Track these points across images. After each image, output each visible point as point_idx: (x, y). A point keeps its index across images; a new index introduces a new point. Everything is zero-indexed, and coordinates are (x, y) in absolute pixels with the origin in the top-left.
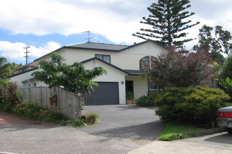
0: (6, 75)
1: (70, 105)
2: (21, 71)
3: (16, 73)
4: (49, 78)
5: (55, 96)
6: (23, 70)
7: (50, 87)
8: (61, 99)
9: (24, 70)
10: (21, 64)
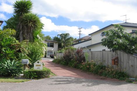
0: (69, 44)
1: (132, 66)
2: (77, 42)
3: (74, 43)
4: (114, 43)
5: (117, 58)
6: (78, 42)
7: (113, 51)
8: (122, 61)
9: (80, 42)
10: (76, 38)
